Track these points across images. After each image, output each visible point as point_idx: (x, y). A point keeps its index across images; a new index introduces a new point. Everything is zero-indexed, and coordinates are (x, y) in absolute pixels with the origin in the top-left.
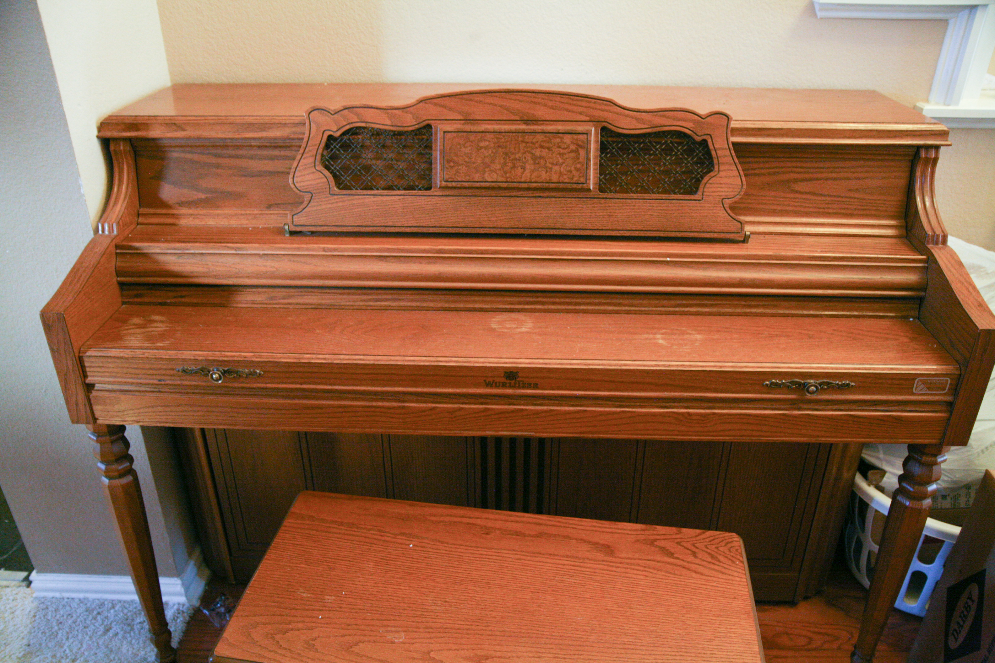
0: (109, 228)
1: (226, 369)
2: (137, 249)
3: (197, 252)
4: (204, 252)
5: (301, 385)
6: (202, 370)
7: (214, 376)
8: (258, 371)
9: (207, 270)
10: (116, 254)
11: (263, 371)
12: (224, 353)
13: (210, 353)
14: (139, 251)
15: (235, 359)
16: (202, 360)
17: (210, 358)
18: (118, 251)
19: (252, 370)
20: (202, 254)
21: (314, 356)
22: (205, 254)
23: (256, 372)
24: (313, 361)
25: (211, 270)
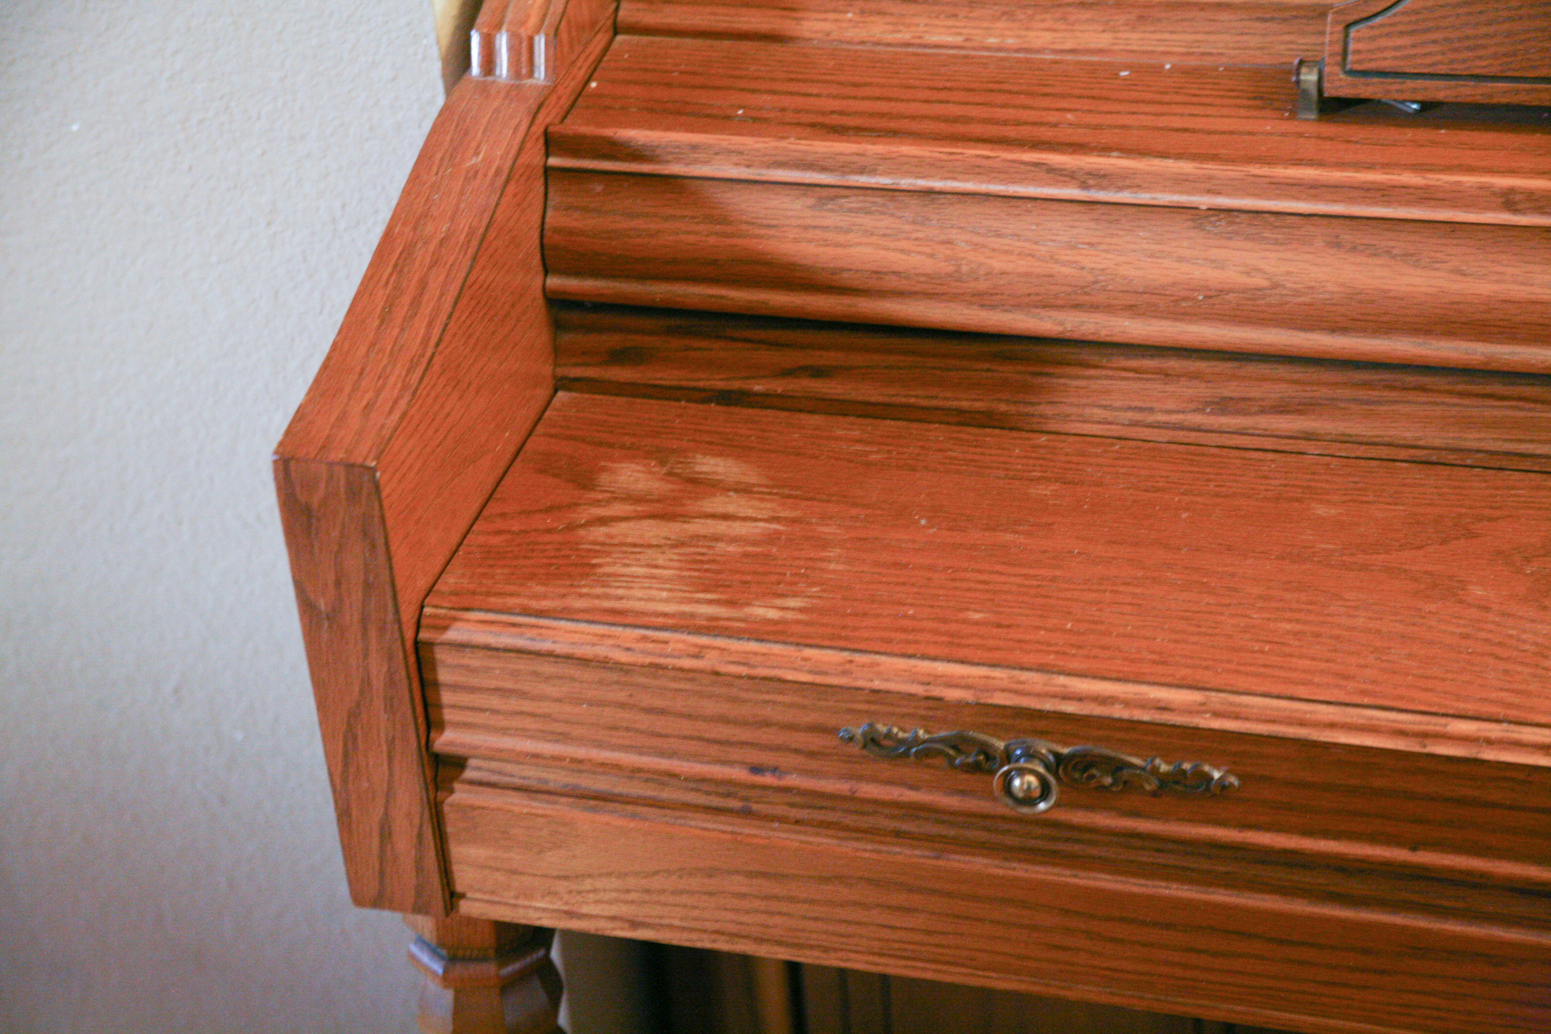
0: (514, 50)
1: (1065, 751)
2: (637, 154)
3: (906, 183)
4: (938, 184)
5: (1414, 849)
6: (954, 747)
7: (1017, 782)
8: (1217, 775)
9: (951, 269)
10: (547, 171)
11: (1240, 777)
12: (1062, 680)
13: (998, 673)
14: (645, 168)
15: (1118, 712)
16: (960, 705)
17: (1000, 699)
18: (553, 161)
19: (1187, 766)
20: (929, 193)
21: (1494, 731)
22: (941, 193)
23: (1209, 778)
24: (1489, 755)
25: (965, 269)
